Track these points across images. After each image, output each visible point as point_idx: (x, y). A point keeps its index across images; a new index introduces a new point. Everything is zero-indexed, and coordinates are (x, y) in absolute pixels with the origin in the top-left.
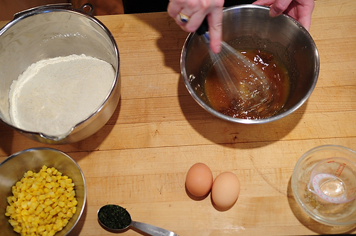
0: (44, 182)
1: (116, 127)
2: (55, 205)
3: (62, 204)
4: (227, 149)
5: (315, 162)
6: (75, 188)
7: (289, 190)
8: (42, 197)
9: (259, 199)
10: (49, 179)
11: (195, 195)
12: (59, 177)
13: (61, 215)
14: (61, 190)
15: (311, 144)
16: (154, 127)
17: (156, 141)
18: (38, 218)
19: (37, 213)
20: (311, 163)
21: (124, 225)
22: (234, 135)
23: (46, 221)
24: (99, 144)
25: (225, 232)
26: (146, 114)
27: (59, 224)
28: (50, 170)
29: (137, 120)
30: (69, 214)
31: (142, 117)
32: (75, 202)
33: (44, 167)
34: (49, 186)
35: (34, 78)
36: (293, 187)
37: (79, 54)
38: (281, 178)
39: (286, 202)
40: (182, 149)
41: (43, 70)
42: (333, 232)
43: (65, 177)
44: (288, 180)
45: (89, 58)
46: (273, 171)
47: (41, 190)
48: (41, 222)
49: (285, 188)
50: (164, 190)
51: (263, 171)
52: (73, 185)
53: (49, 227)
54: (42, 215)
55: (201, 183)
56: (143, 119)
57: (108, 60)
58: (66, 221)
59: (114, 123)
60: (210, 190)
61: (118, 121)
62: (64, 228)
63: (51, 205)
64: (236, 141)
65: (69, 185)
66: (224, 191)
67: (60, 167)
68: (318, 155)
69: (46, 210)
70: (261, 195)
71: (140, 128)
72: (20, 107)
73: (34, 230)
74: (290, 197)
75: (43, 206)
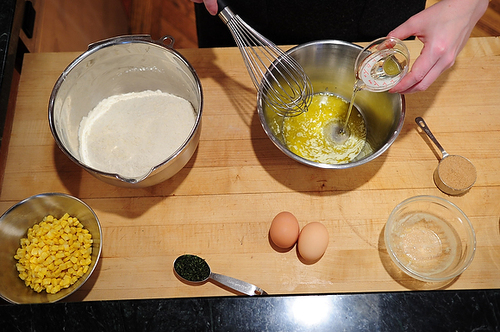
0: (62, 231)
1: (193, 171)
2: (67, 259)
3: (74, 260)
4: (314, 198)
5: (409, 213)
6: (92, 246)
7: (381, 243)
8: (55, 248)
9: (349, 252)
10: (68, 230)
11: (279, 247)
12: (79, 230)
13: (71, 271)
14: (78, 244)
15: (404, 195)
16: (234, 171)
17: (237, 187)
18: (46, 269)
19: (46, 263)
20: (405, 214)
21: (202, 278)
22: (322, 183)
23: (53, 274)
24: (175, 188)
25: (312, 287)
26: (227, 158)
27: (67, 281)
28: (71, 220)
29: (216, 164)
30: (79, 273)
31: (221, 160)
32: (89, 261)
33: (66, 216)
34: (65, 237)
35: (105, 115)
36: (387, 239)
37: (154, 90)
38: (372, 230)
39: (377, 255)
40: (265, 196)
41: (115, 106)
42: (426, 287)
43: (86, 231)
44: (379, 233)
45: (166, 94)
46: (363, 222)
47: (55, 240)
48: (48, 274)
49: (375, 241)
50: (245, 240)
51: (352, 222)
52: (92, 241)
53: (55, 281)
54: (51, 267)
55: (287, 233)
56: (223, 163)
57: (187, 97)
58: (75, 279)
59: (191, 167)
60: (297, 242)
61: (196, 164)
62: (71, 286)
63: (63, 259)
64: (324, 189)
65: (87, 241)
66: (311, 244)
67: (83, 219)
68: (412, 207)
69: (56, 263)
70: (350, 248)
71: (220, 172)
72: (91, 146)
73: (39, 281)
74: (382, 251)
75: (54, 258)
